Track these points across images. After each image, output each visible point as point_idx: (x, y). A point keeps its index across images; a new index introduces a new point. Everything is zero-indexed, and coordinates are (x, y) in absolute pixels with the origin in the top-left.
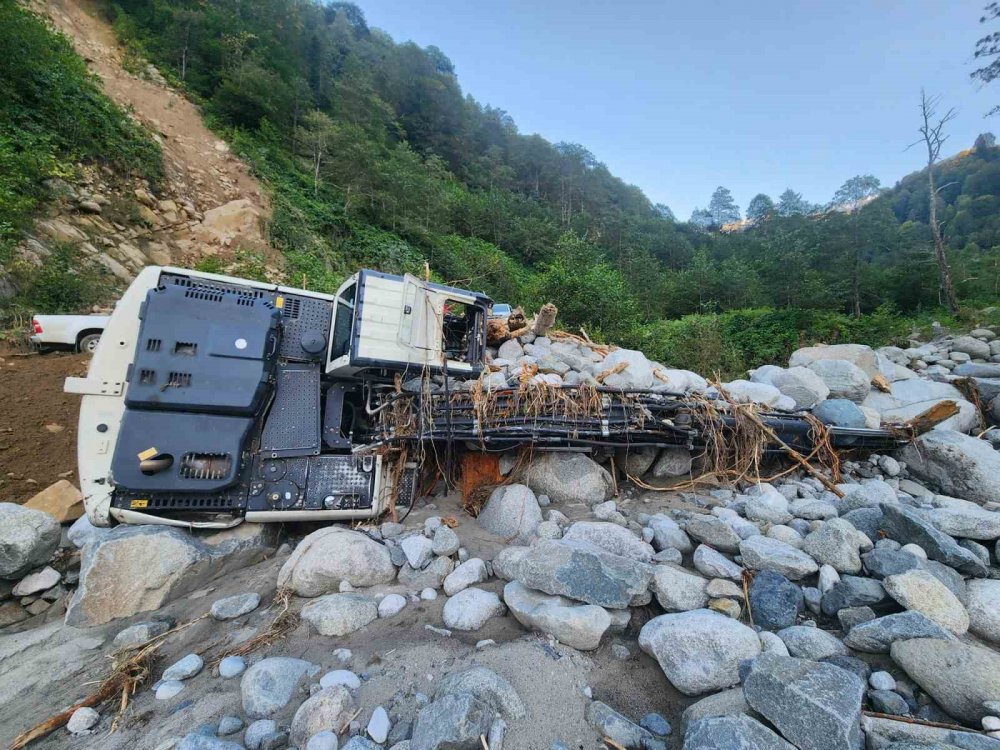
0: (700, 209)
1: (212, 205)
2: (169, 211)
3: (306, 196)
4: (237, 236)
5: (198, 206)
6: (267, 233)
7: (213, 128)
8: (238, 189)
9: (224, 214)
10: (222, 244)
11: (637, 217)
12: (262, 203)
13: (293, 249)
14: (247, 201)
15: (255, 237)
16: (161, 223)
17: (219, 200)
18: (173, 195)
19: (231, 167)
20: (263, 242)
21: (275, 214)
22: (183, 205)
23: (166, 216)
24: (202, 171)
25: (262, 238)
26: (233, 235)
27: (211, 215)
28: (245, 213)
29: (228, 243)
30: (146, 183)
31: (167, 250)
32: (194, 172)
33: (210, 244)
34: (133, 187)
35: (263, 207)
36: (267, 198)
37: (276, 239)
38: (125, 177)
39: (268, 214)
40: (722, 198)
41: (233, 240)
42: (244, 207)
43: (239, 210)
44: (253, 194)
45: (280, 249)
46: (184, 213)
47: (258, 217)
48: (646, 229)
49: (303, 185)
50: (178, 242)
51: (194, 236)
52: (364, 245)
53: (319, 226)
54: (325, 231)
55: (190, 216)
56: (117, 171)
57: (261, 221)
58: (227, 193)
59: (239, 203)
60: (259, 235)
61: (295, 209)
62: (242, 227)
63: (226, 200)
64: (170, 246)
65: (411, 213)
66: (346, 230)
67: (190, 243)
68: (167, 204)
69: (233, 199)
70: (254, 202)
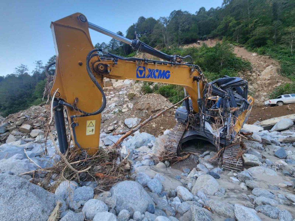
1: (262, 71)
2: (254, 75)
3: (289, 56)
4: (271, 76)
5: (259, 72)
6: (280, 72)
7: (250, 51)
8: (267, 64)
9: (266, 72)
10: (267, 79)
12: (276, 65)
13: (290, 75)
14: (271, 66)
15: (276, 74)
16: (253, 79)
17: (263, 68)
18: (254, 72)
19: (262, 58)
20: (279, 75)
21: (281, 66)
22: (257, 73)
23: (254, 77)
24: (256, 63)
25: (278, 74)
26: (270, 76)
27: (263, 73)
28: (272, 69)
29: (269, 78)
30: (249, 71)
31: (256, 85)
32: (255, 64)
33: (264, 80)
34: (247, 73)
35: (277, 66)
36: (278, 63)
37: (283, 73)
38: (245, 72)
39: (279, 67)
41: (270, 77)
42: (271, 68)
43: (270, 69)
44: (272, 63)
45: (285, 76)
46: (257, 75)
47: (276, 69)
49: (286, 53)
50: (257, 82)
55: (259, 75)
56: (243, 71)
57: (278, 70)
58: (264, 66)
59: (269, 67)
61: (288, 62)
62: (272, 74)
63: (265, 68)
64: (257, 83)
67: (260, 81)
68: (254, 74)
69: (267, 67)
70: (273, 65)
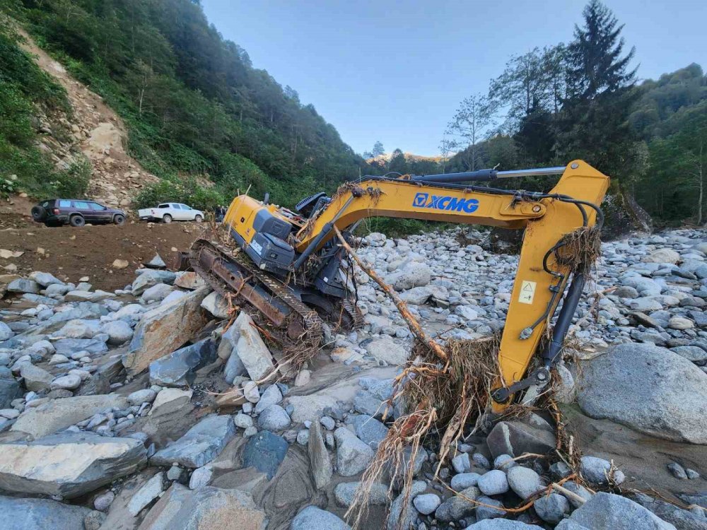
0: (368, 152)
1: (93, 127)
2: (77, 132)
4: (111, 148)
5: (87, 127)
6: (127, 146)
9: (101, 133)
10: (104, 152)
11: (333, 150)
12: (120, 127)
13: (141, 158)
14: (111, 125)
15: (120, 149)
16: (75, 140)
17: (94, 122)
20: (125, 152)
21: (129, 135)
22: (83, 128)
23: (76, 135)
25: (124, 150)
26: (108, 147)
27: (94, 133)
28: (113, 134)
29: (107, 152)
33: (99, 153)
34: (58, 116)
35: (122, 130)
36: (122, 123)
37: (131, 151)
38: (53, 110)
39: (126, 135)
40: (379, 148)
41: (110, 150)
42: (111, 129)
43: (108, 131)
44: (112, 120)
45: (135, 158)
46: (84, 133)
47: (120, 136)
48: (338, 160)
50: (85, 152)
51: (92, 148)
52: (179, 157)
53: (151, 143)
54: (155, 147)
55: (87, 135)
56: (48, 106)
57: (123, 140)
58: (94, 116)
59: (106, 125)
60: (122, 148)
62: (113, 143)
65: (205, 138)
66: (168, 147)
68: (76, 127)
69: (100, 122)
70: (114, 125)
